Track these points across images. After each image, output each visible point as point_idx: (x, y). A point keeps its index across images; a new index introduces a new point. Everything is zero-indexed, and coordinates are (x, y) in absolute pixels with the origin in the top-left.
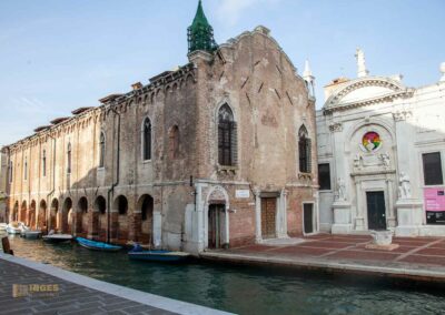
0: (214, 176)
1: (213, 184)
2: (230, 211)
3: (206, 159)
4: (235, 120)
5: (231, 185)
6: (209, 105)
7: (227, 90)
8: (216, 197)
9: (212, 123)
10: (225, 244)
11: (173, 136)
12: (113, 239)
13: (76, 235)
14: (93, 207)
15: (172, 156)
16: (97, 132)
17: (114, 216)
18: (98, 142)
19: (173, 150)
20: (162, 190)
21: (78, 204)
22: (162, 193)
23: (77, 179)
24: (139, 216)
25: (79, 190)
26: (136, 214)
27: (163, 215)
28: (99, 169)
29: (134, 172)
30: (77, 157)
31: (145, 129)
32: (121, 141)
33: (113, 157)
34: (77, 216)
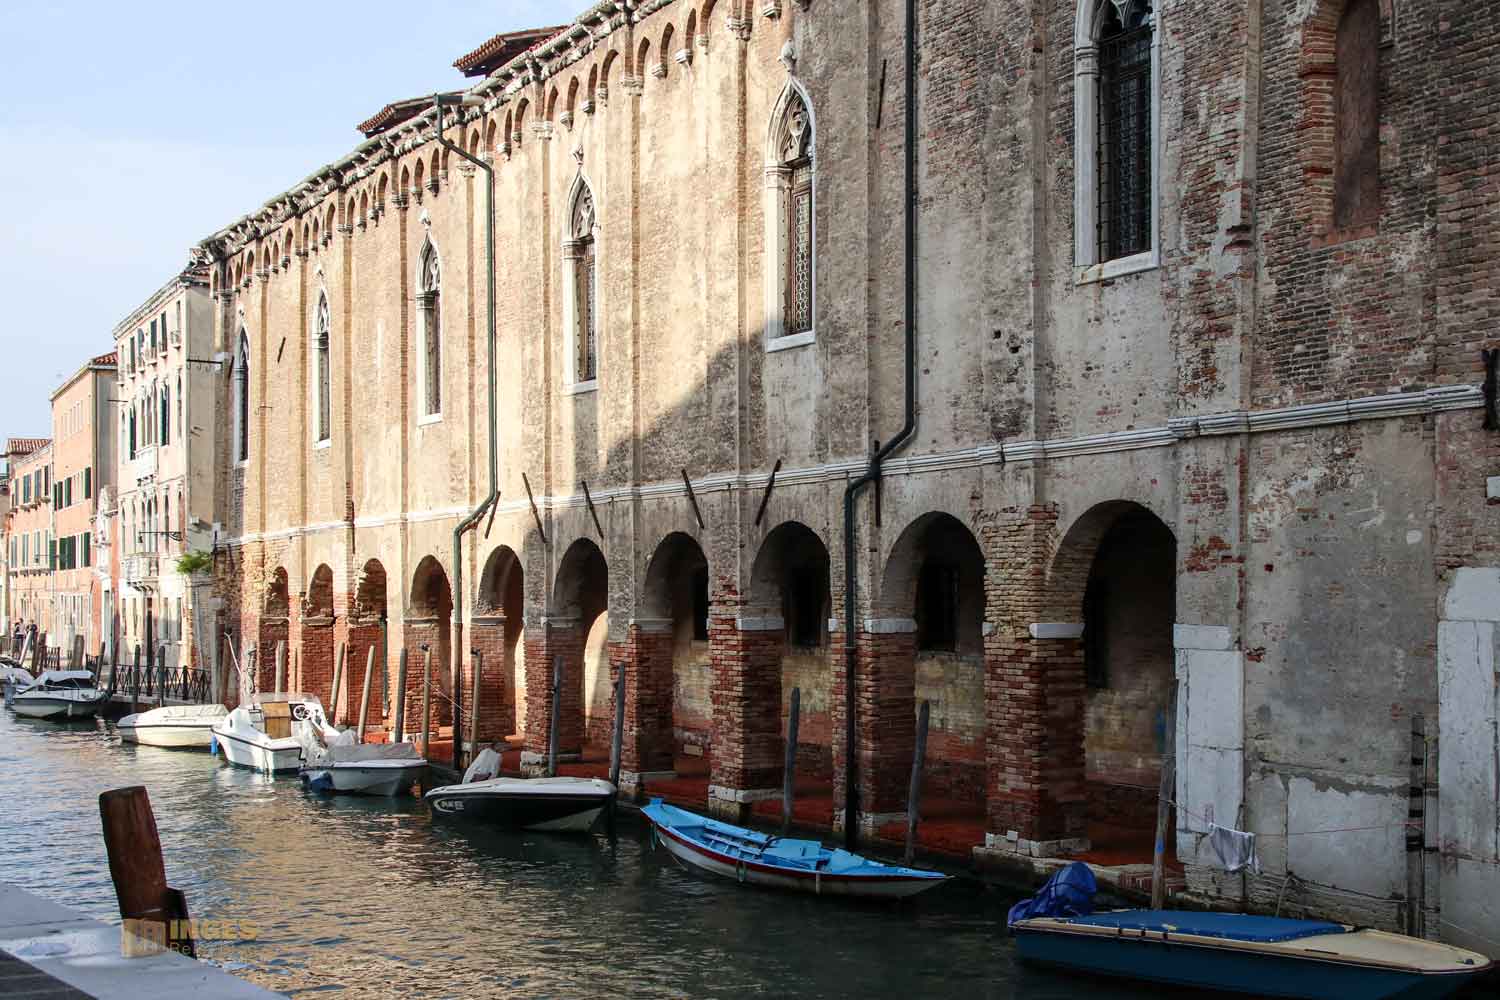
11: (1328, 58)
12: (884, 818)
13: (640, 784)
14: (744, 603)
15: (1325, 209)
16: (755, 96)
17: (883, 663)
18: (769, 157)
19: (1328, 172)
20: (1243, 472)
21: (646, 584)
22: (1242, 492)
23: (636, 419)
24: (1068, 660)
25: (644, 489)
26: (1043, 643)
27: (1255, 655)
28: (771, 345)
29: (1027, 350)
30: (635, 273)
31: (1097, 34)
32: (923, 145)
33: (871, 256)
34: (640, 662)
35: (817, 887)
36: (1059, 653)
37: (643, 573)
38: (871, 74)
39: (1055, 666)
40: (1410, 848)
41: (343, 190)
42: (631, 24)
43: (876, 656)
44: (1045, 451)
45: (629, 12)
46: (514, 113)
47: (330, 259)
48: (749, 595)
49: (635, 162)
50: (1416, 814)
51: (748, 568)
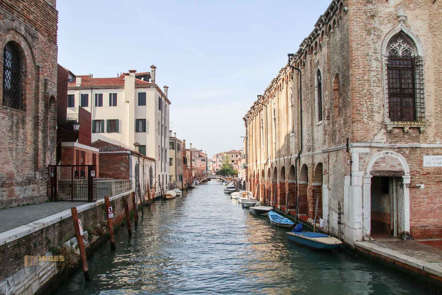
0: (381, 138)
1: (380, 149)
2: (412, 187)
3: (365, 115)
4: (420, 53)
5: (413, 149)
6: (369, 39)
7: (401, 13)
8: (385, 167)
9: (374, 64)
10: (403, 233)
11: (337, 87)
12: (301, 215)
13: (280, 207)
14: (288, 178)
15: (337, 113)
16: (289, 94)
17: (301, 189)
18: (290, 105)
19: (338, 107)
20: (328, 158)
21: (281, 174)
22: (328, 162)
23: (279, 147)
24: (319, 189)
25: (280, 159)
26: (314, 186)
27: (330, 190)
28: (291, 135)
29: (311, 137)
30: (279, 123)
31: (318, 83)
32: (303, 102)
33: (298, 121)
34: (280, 187)
35: (278, 225)
36: (317, 188)
37: (280, 173)
38: (297, 91)
39: (316, 190)
40: (338, 224)
41: (255, 110)
42: (277, 83)
43: (300, 188)
44: (314, 154)
45: (277, 81)
46: (274, 92)
47: (263, 113)
48: (289, 177)
49: (278, 105)
50: (339, 218)
51: (289, 172)
